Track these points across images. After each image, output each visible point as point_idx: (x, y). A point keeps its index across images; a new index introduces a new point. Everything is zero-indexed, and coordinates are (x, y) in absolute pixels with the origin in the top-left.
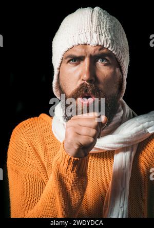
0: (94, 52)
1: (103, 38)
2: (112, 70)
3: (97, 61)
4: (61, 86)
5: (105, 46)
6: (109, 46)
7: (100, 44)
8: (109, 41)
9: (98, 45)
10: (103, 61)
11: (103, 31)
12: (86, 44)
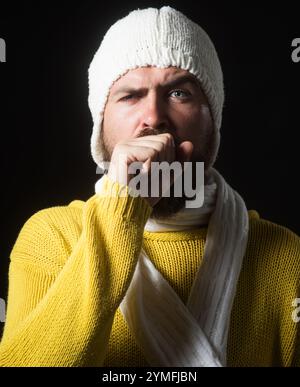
0: (165, 78)
1: (178, 54)
2: (195, 110)
3: (170, 95)
4: (107, 144)
5: (182, 67)
6: (190, 67)
7: (174, 64)
8: (190, 59)
9: (170, 66)
10: (179, 94)
11: (179, 43)
12: (149, 66)
